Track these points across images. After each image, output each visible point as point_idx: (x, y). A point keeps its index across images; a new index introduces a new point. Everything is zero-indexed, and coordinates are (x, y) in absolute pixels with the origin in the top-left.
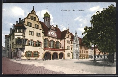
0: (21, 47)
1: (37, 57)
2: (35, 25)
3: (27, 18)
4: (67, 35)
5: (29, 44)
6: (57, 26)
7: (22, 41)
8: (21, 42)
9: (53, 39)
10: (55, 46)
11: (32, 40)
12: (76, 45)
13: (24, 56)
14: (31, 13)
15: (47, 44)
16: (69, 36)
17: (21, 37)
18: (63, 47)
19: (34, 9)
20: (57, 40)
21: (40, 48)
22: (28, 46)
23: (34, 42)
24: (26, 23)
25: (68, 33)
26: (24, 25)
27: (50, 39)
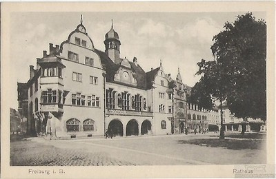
0: (56, 108)
1: (92, 129)
2: (87, 58)
3: (67, 42)
4: (158, 81)
5: (73, 101)
6: (135, 59)
7: (57, 95)
8: (55, 98)
9: (127, 89)
10: (133, 104)
11: (79, 93)
12: (178, 101)
13: (63, 130)
14: (77, 30)
15: (114, 100)
16: (162, 82)
17: (55, 88)
18: (149, 108)
20: (136, 92)
21: (98, 110)
22: (71, 106)
23: (84, 96)
24: (64, 54)
25: (160, 75)
26: (60, 59)
27: (119, 90)
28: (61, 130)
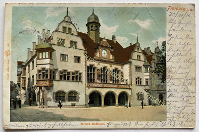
0: (47, 83)
1: (75, 100)
2: (71, 42)
3: (57, 31)
4: (135, 55)
5: (61, 77)
6: (114, 37)
7: (49, 73)
8: (47, 75)
9: (106, 65)
10: (111, 78)
11: (65, 71)
13: (52, 100)
14: (64, 21)
15: (94, 74)
16: (139, 56)
17: (48, 67)
19: (67, 13)
20: (114, 67)
21: (80, 83)
22: (59, 81)
23: (69, 73)
24: (55, 41)
25: (136, 50)
26: (51, 44)
27: (99, 66)
28: (51, 100)
